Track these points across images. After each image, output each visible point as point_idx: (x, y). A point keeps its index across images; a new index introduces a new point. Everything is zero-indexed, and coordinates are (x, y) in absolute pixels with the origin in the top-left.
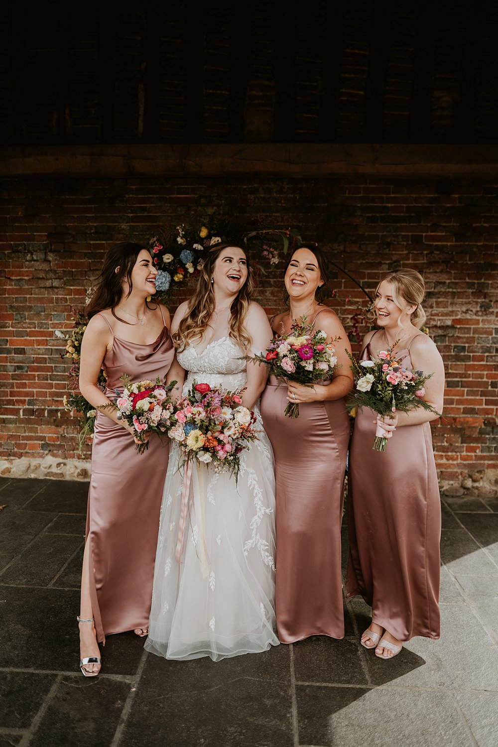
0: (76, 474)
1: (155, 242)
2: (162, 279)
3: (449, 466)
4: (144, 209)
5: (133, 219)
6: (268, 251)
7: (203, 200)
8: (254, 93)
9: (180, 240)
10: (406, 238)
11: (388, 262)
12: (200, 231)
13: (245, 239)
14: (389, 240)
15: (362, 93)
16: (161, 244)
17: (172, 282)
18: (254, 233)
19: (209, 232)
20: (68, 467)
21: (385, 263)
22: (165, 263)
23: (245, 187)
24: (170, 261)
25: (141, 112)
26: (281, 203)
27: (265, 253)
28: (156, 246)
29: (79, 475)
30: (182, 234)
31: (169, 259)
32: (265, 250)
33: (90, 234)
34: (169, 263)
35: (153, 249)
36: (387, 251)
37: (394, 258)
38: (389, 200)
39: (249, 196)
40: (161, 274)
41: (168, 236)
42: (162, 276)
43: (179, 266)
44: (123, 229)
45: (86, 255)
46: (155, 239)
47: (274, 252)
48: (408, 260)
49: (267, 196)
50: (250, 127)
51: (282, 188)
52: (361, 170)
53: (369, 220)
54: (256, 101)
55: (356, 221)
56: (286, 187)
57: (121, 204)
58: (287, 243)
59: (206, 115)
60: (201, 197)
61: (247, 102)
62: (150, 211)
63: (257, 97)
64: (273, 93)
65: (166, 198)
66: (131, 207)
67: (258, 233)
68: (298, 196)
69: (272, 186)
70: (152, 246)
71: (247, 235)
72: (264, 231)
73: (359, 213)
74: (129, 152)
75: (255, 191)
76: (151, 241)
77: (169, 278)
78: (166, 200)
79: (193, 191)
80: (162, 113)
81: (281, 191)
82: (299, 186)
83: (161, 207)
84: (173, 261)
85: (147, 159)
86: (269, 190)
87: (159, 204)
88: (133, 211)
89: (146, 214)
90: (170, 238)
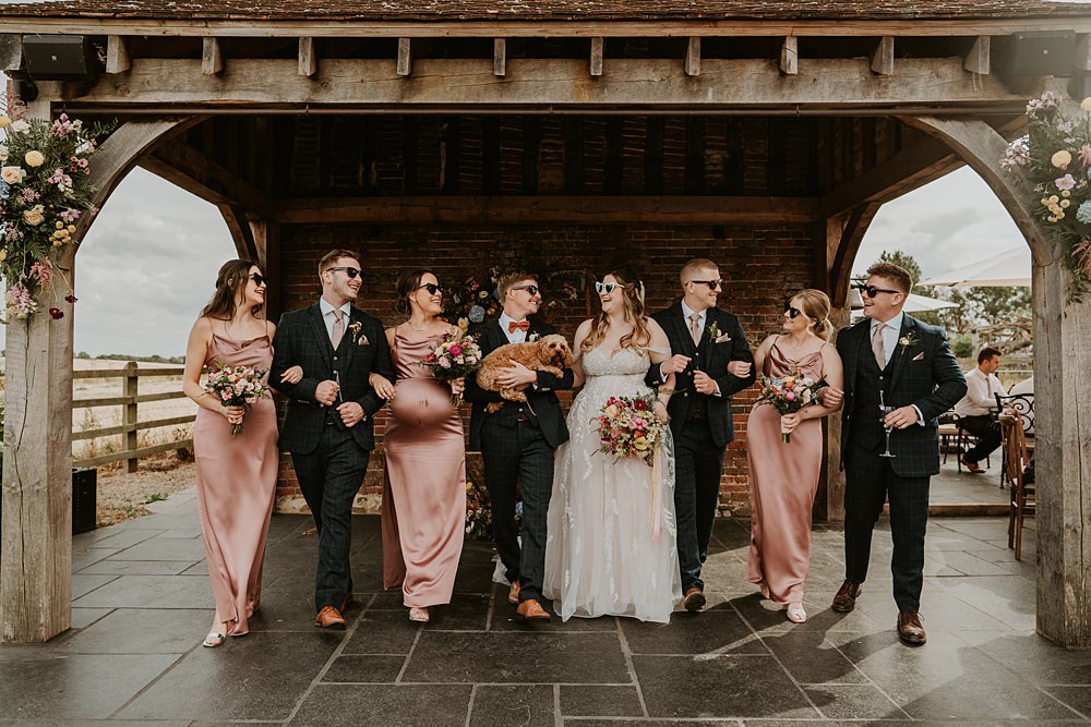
1: (472, 281)
2: (478, 313)
3: (738, 489)
4: (446, 253)
5: (436, 262)
6: (569, 288)
7: (501, 245)
8: (546, 150)
13: (549, 278)
14: (672, 279)
15: (642, 151)
16: (477, 282)
17: (486, 314)
18: (556, 273)
20: (369, 502)
22: (481, 299)
23: (539, 233)
24: (484, 297)
25: (443, 166)
27: (567, 290)
28: (473, 284)
32: (565, 287)
34: (484, 299)
35: (471, 287)
36: (671, 289)
38: (671, 244)
39: (544, 241)
41: (483, 276)
42: (477, 310)
43: (492, 301)
46: (472, 279)
47: (572, 288)
49: (561, 241)
50: (543, 180)
51: (574, 233)
52: (644, 218)
53: (654, 261)
54: (548, 158)
55: (642, 262)
56: (577, 232)
57: (424, 249)
58: (583, 281)
59: (503, 169)
60: (498, 242)
61: (540, 158)
62: (451, 255)
63: (549, 154)
64: (563, 150)
65: (466, 243)
66: (433, 252)
67: (559, 273)
68: (588, 241)
69: (565, 232)
70: (470, 285)
71: (550, 275)
72: (564, 272)
73: (644, 255)
74: (435, 203)
75: (549, 237)
76: (469, 281)
77: (483, 312)
78: (467, 245)
79: (492, 237)
80: (462, 167)
81: (572, 236)
82: (589, 232)
83: (462, 251)
84: (488, 297)
85: (453, 209)
86: (561, 236)
87: (460, 248)
88: (435, 255)
89: (447, 257)
90: (485, 278)
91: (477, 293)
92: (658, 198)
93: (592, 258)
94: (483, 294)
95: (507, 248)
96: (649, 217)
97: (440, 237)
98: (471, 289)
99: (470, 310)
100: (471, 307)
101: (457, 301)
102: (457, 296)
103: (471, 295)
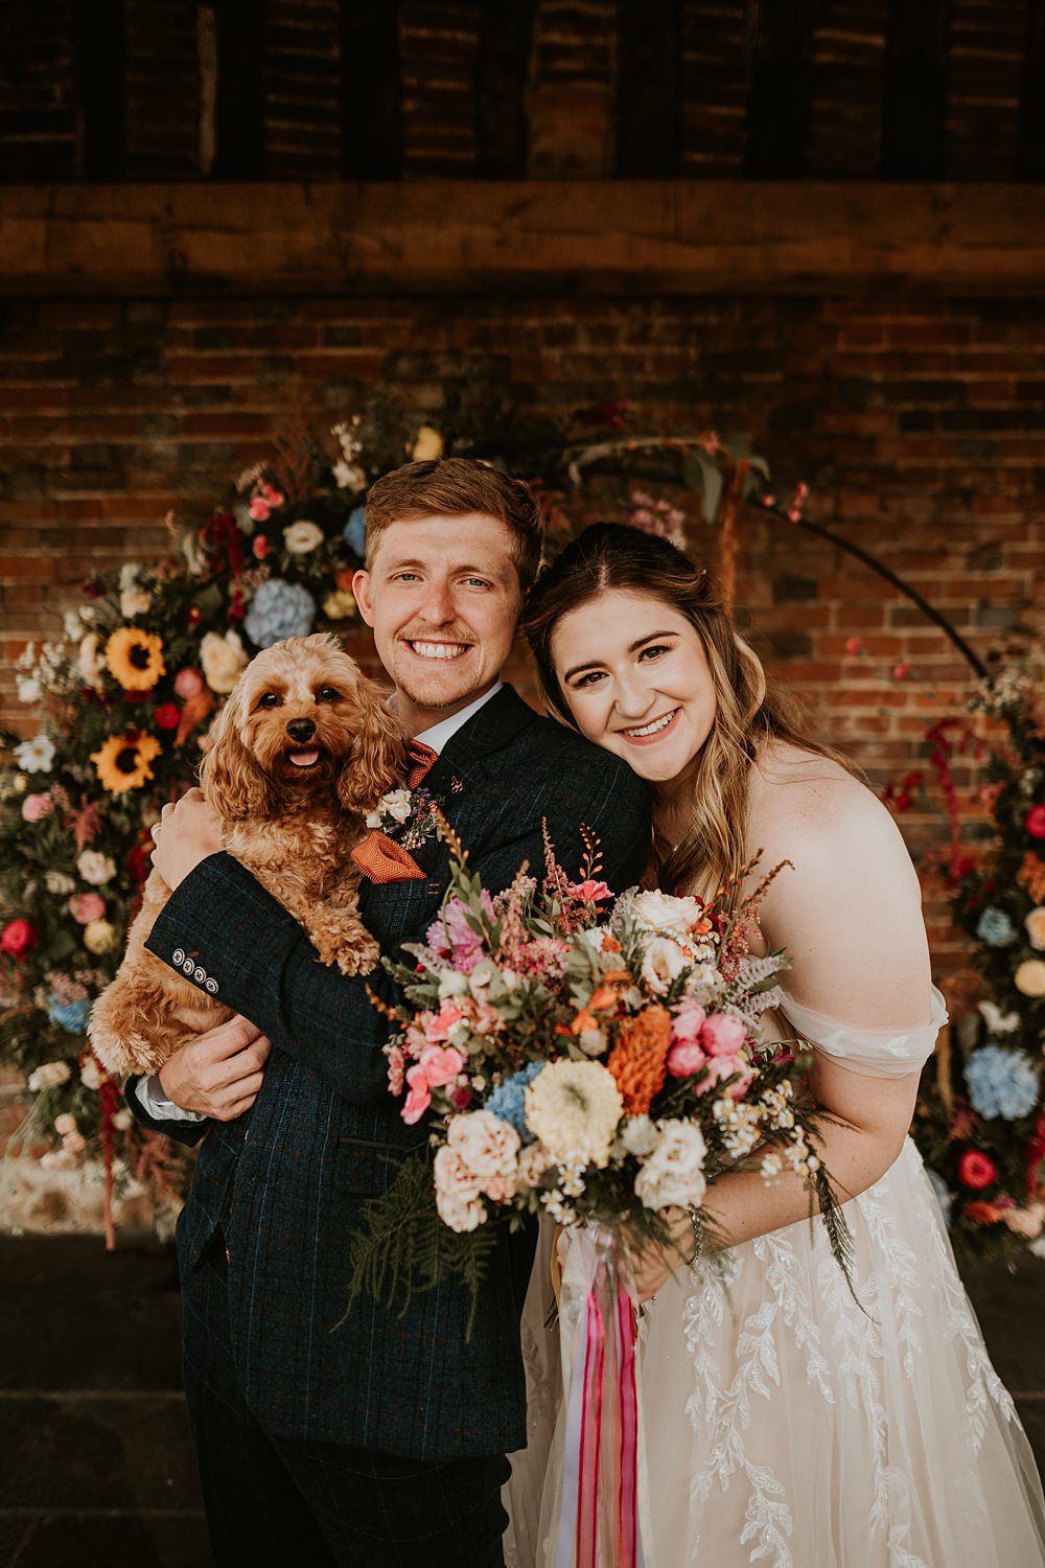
0: (27, 1209)
1: (255, 483)
2: (284, 611)
4: (223, 394)
5: (190, 425)
6: (650, 510)
7: (404, 366)
8: (556, 37)
9: (345, 475)
10: (1017, 475)
11: (965, 547)
12: (415, 442)
13: (574, 471)
14: (967, 482)
15: (878, 41)
16: (277, 488)
17: (319, 621)
18: (602, 450)
19: (447, 445)
21: (957, 554)
22: (293, 557)
23: (532, 323)
24: (308, 547)
25: (209, 94)
26: (641, 369)
27: (642, 517)
28: (260, 494)
29: (36, 1211)
30: (353, 451)
31: (305, 540)
32: (639, 507)
33: (57, 471)
34: (309, 556)
35: (250, 505)
36: (962, 515)
37: (985, 536)
38: (966, 363)
39: (545, 352)
40: (281, 595)
41: (301, 461)
42: (281, 602)
43: (341, 565)
44: (159, 456)
45: (44, 536)
46: (256, 472)
47: (668, 512)
48: (1024, 538)
49: (602, 351)
50: (542, 144)
51: (647, 328)
52: (897, 262)
53: (910, 423)
54: (562, 65)
55: (870, 425)
56: (658, 322)
57: (151, 380)
58: (713, 483)
59: (409, 105)
60: (397, 355)
61: (534, 66)
62: (240, 400)
63: (567, 52)
64: (612, 41)
65: (289, 359)
66: (179, 389)
67: (614, 450)
68: (693, 353)
69: (616, 319)
70: (246, 497)
71: (576, 456)
72: (633, 444)
73: (878, 401)
74: (169, 209)
75: (563, 337)
76: (243, 480)
77: (306, 606)
78: (291, 365)
79: (374, 338)
80: (272, 98)
81: (641, 337)
82: (698, 320)
83: (274, 386)
84: (322, 546)
85: (228, 229)
86: (606, 334)
87: (269, 377)
88: (187, 402)
89: (228, 408)
90: (309, 468)
91: (274, 527)
92: (947, 190)
93: (705, 409)
94: (303, 537)
95: (425, 374)
96: (919, 259)
97: (203, 340)
98: (252, 514)
99: (251, 601)
100: (254, 591)
101: (196, 565)
102: (195, 544)
103: (250, 540)
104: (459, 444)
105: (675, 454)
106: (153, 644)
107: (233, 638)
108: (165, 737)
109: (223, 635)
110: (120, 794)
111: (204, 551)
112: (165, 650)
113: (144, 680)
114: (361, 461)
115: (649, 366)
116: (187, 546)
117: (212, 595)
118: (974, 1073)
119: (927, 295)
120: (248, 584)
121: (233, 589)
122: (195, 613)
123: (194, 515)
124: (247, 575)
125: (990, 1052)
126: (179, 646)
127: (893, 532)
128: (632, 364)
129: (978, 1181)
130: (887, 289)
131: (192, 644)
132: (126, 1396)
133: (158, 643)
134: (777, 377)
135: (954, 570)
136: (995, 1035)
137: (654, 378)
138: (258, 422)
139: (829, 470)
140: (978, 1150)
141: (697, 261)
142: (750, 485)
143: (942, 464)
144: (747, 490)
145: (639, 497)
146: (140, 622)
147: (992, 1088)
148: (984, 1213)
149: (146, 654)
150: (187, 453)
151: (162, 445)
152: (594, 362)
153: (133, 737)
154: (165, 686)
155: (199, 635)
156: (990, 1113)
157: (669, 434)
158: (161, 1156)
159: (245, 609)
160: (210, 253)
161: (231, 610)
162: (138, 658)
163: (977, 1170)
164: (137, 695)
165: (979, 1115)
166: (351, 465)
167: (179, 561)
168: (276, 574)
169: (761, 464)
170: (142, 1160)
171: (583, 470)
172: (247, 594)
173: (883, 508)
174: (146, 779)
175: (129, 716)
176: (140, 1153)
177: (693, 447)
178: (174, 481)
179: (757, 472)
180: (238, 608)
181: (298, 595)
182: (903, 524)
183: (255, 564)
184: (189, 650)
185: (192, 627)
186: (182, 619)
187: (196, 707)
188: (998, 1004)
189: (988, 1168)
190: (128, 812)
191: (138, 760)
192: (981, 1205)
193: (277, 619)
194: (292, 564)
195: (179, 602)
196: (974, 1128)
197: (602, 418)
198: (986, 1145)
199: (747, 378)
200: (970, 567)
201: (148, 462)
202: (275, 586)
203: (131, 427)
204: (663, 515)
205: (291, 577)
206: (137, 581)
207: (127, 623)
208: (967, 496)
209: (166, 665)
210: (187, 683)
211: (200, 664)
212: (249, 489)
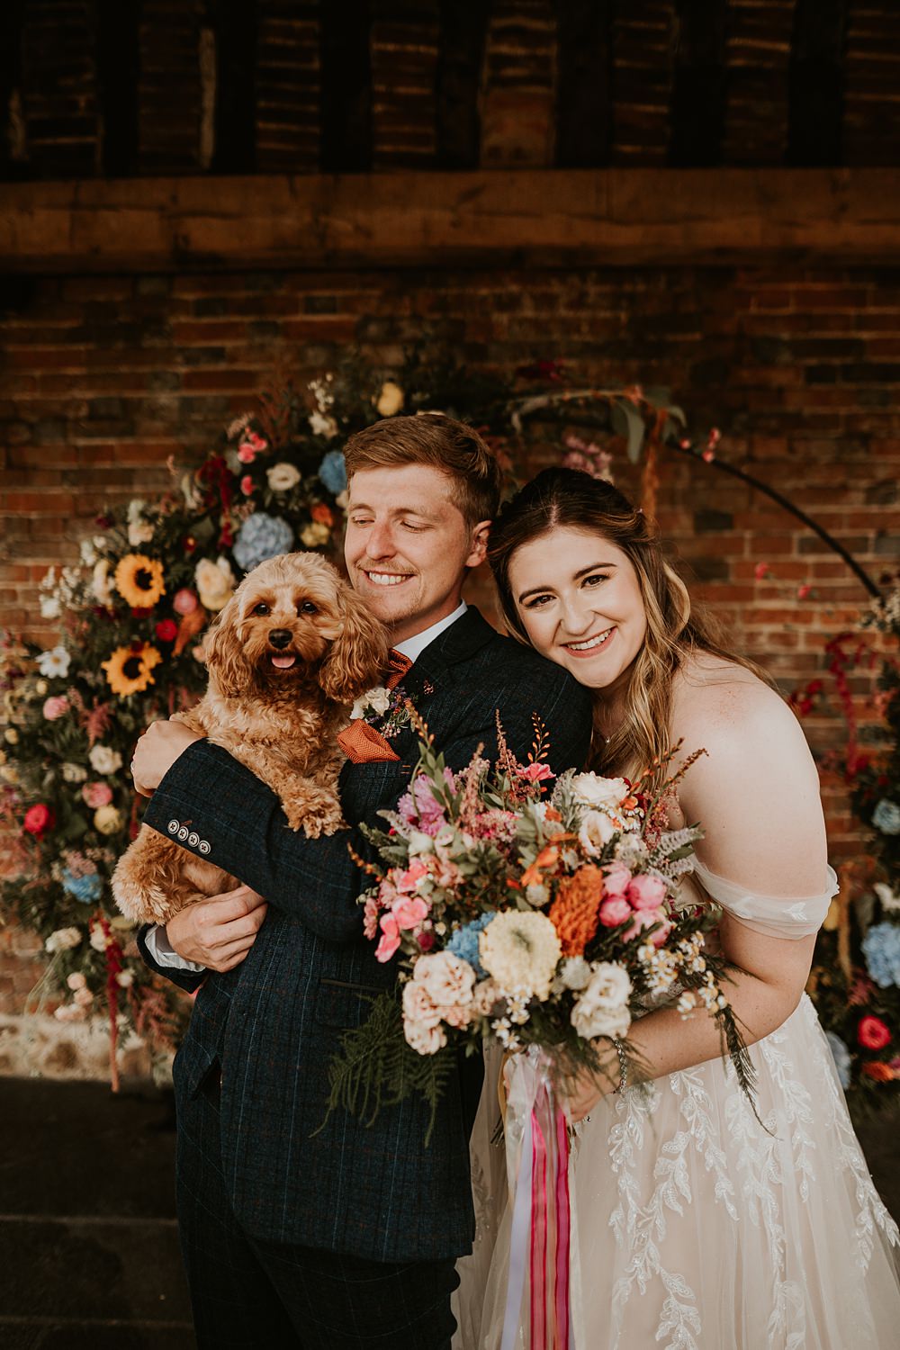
1: (243, 431)
2: (267, 540)
4: (218, 354)
5: (190, 381)
6: (581, 452)
7: (373, 329)
8: (504, 49)
9: (319, 424)
11: (864, 483)
12: (379, 395)
13: (515, 419)
14: (865, 427)
15: (784, 47)
16: (262, 435)
18: (540, 401)
19: (407, 399)
20: (22, 1038)
21: (857, 490)
22: (275, 494)
23: (484, 292)
24: (288, 485)
25: (209, 101)
26: (578, 331)
27: (575, 458)
28: (247, 440)
29: (51, 1060)
30: (326, 404)
31: (285, 479)
32: (573, 450)
33: (77, 420)
34: (288, 492)
35: (238, 450)
36: (861, 456)
37: (882, 474)
38: (863, 323)
39: (496, 317)
40: (264, 526)
41: (282, 412)
42: (264, 533)
43: (316, 500)
44: (163, 408)
45: (65, 476)
46: (244, 421)
47: (598, 454)
49: (544, 315)
51: (583, 295)
52: (801, 237)
53: (813, 375)
54: (510, 72)
55: (780, 378)
56: (593, 290)
57: (158, 343)
58: (636, 429)
59: (379, 108)
60: (367, 319)
61: (486, 73)
62: (233, 359)
63: (512, 61)
64: (553, 51)
65: (275, 324)
66: (182, 350)
67: (551, 401)
68: (623, 316)
69: (556, 288)
70: (235, 443)
71: (518, 406)
72: (568, 396)
73: (786, 357)
74: (174, 199)
75: (511, 304)
76: (233, 428)
77: (286, 536)
78: (276, 329)
79: (348, 306)
80: (262, 104)
81: (579, 303)
82: (628, 288)
83: (262, 347)
84: (300, 484)
85: (224, 216)
86: (547, 301)
87: (258, 340)
88: (188, 361)
89: (222, 366)
90: (290, 417)
91: (259, 468)
92: (845, 174)
93: (634, 365)
94: (283, 477)
95: (392, 335)
96: (821, 235)
97: (202, 308)
98: (239, 457)
99: (239, 531)
100: (241, 523)
101: (192, 501)
102: (192, 483)
103: (238, 479)
104: (417, 397)
105: (604, 404)
106: (155, 568)
107: (223, 563)
108: (164, 648)
109: (215, 561)
110: (126, 697)
111: (199, 489)
112: (165, 574)
113: (147, 599)
114: (332, 412)
115: (585, 328)
116: (185, 485)
117: (206, 527)
118: (870, 946)
119: (830, 264)
120: (237, 517)
121: (223, 521)
122: (191, 542)
123: (191, 458)
124: (236, 510)
125: (885, 928)
126: (177, 570)
127: (798, 471)
128: (570, 327)
129: (875, 1043)
130: (793, 260)
131: (188, 568)
132: (126, 1222)
133: (160, 568)
134: (697, 336)
135: (854, 504)
136: (888, 912)
137: (589, 338)
138: (248, 379)
139: (743, 417)
140: (875, 1016)
141: (625, 238)
142: (669, 431)
143: (843, 411)
144: (666, 435)
145: (572, 441)
146: (144, 549)
147: (887, 960)
148: (880, 1072)
149: (149, 577)
150: (187, 405)
151: (166, 399)
152: (537, 325)
153: (137, 648)
154: (165, 604)
155: (195, 561)
156: (885, 983)
157: (599, 387)
158: (158, 1011)
159: (234, 538)
160: (208, 235)
161: (222, 539)
162: (143, 580)
163: (874, 1033)
164: (142, 611)
165: (875, 984)
166: (325, 416)
167: (178, 497)
168: (260, 508)
169: (678, 412)
170: (142, 1014)
171: (524, 419)
172: (235, 526)
173: (791, 450)
174: (148, 684)
175: (134, 630)
176: (140, 1008)
177: (620, 398)
178: (175, 429)
179: (675, 420)
180: (227, 537)
181: (279, 526)
182: (810, 463)
183: (242, 500)
184: (186, 573)
185: (188, 554)
186: (180, 547)
187: (191, 622)
188: (891, 886)
189: (884, 1031)
190: (132, 712)
191: (142, 668)
192: (878, 1065)
193: (261, 546)
194: (274, 499)
195: (177, 533)
196: (871, 996)
197: (541, 374)
198: (881, 1011)
199: (670, 338)
200: (868, 501)
201: (154, 412)
202: (259, 519)
203: (140, 383)
204: (593, 457)
205: (273, 511)
206: (143, 514)
207: (134, 551)
208: (866, 440)
209: (166, 586)
210: (184, 602)
211: (195, 586)
212: (237, 437)
